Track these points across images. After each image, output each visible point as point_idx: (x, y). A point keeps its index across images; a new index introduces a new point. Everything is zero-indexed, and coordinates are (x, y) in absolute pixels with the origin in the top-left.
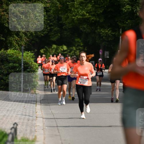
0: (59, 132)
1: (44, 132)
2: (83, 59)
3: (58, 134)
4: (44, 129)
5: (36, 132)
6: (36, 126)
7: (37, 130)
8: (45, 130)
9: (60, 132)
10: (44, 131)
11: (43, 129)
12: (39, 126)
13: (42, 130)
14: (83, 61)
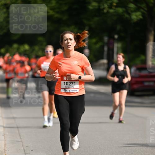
0: (21, 138)
1: (5, 138)
2: (69, 44)
3: (20, 140)
10: (5, 136)
14: (69, 48)
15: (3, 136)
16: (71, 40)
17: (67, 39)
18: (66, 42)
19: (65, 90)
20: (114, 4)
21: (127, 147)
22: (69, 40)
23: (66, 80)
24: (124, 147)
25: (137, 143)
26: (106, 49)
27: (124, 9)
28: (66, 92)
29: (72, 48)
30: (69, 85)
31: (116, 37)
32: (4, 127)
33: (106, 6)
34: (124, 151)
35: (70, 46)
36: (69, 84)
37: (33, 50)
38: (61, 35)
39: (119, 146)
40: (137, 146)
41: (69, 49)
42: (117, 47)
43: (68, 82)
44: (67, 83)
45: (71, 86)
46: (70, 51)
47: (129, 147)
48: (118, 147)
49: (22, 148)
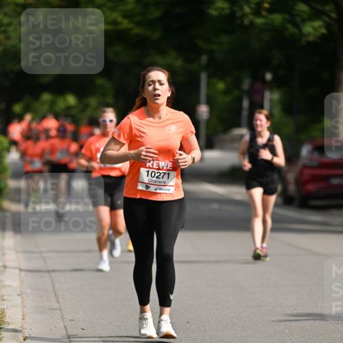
0: (58, 302)
1: (22, 302)
2: (157, 92)
3: (56, 305)
4: (22, 293)
5: (4, 300)
6: (4, 287)
7: (5, 298)
8: (25, 296)
9: (60, 300)
10: (22, 298)
11: (19, 293)
12: (10, 286)
13: (19, 295)
14: (158, 99)
15: (20, 297)
16: (161, 84)
17: (154, 82)
18: (151, 88)
19: (147, 187)
20: (266, 5)
21: (291, 321)
23: (151, 166)
24: (286, 321)
25: (315, 312)
26: (246, 104)
27: (287, 16)
28: (149, 190)
29: (162, 100)
30: (157, 177)
31: (269, 76)
32: (21, 270)
33: (247, 9)
34: (287, 331)
35: (159, 96)
36: (157, 175)
37: (86, 106)
38: (143, 73)
39: (275, 319)
40: (314, 320)
41: (157, 101)
42: (271, 101)
43: (156, 171)
44: (153, 173)
45: (161, 180)
46: (158, 106)
47: (296, 322)
48: (273, 321)
49: (62, 323)
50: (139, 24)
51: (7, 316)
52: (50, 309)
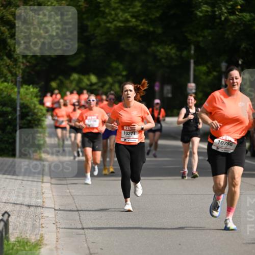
1: (57, 229)
2: (129, 95)
3: (82, 231)
5: (43, 227)
6: (43, 217)
7: (43, 225)
8: (58, 224)
11: (54, 222)
12: (47, 217)
13: (54, 224)
14: (129, 99)
15: (55, 225)
16: (131, 91)
17: (127, 91)
18: (126, 93)
22: (129, 92)
23: (126, 129)
29: (132, 99)
30: (129, 135)
35: (130, 97)
36: (129, 133)
49: (86, 245)
50: (144, 22)
51: (45, 239)
52: (77, 234)
